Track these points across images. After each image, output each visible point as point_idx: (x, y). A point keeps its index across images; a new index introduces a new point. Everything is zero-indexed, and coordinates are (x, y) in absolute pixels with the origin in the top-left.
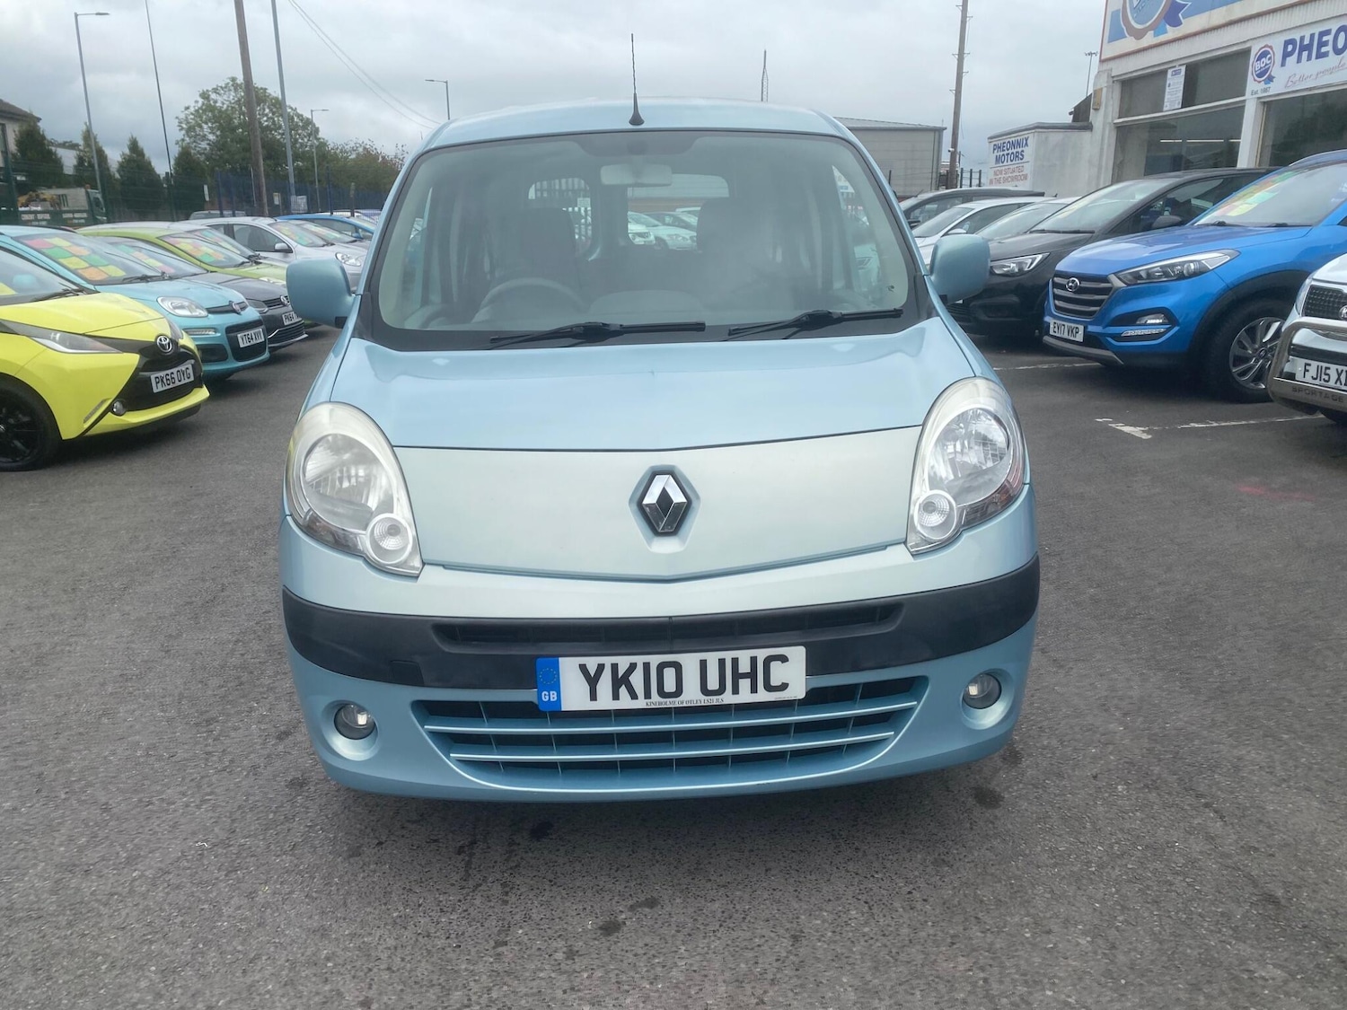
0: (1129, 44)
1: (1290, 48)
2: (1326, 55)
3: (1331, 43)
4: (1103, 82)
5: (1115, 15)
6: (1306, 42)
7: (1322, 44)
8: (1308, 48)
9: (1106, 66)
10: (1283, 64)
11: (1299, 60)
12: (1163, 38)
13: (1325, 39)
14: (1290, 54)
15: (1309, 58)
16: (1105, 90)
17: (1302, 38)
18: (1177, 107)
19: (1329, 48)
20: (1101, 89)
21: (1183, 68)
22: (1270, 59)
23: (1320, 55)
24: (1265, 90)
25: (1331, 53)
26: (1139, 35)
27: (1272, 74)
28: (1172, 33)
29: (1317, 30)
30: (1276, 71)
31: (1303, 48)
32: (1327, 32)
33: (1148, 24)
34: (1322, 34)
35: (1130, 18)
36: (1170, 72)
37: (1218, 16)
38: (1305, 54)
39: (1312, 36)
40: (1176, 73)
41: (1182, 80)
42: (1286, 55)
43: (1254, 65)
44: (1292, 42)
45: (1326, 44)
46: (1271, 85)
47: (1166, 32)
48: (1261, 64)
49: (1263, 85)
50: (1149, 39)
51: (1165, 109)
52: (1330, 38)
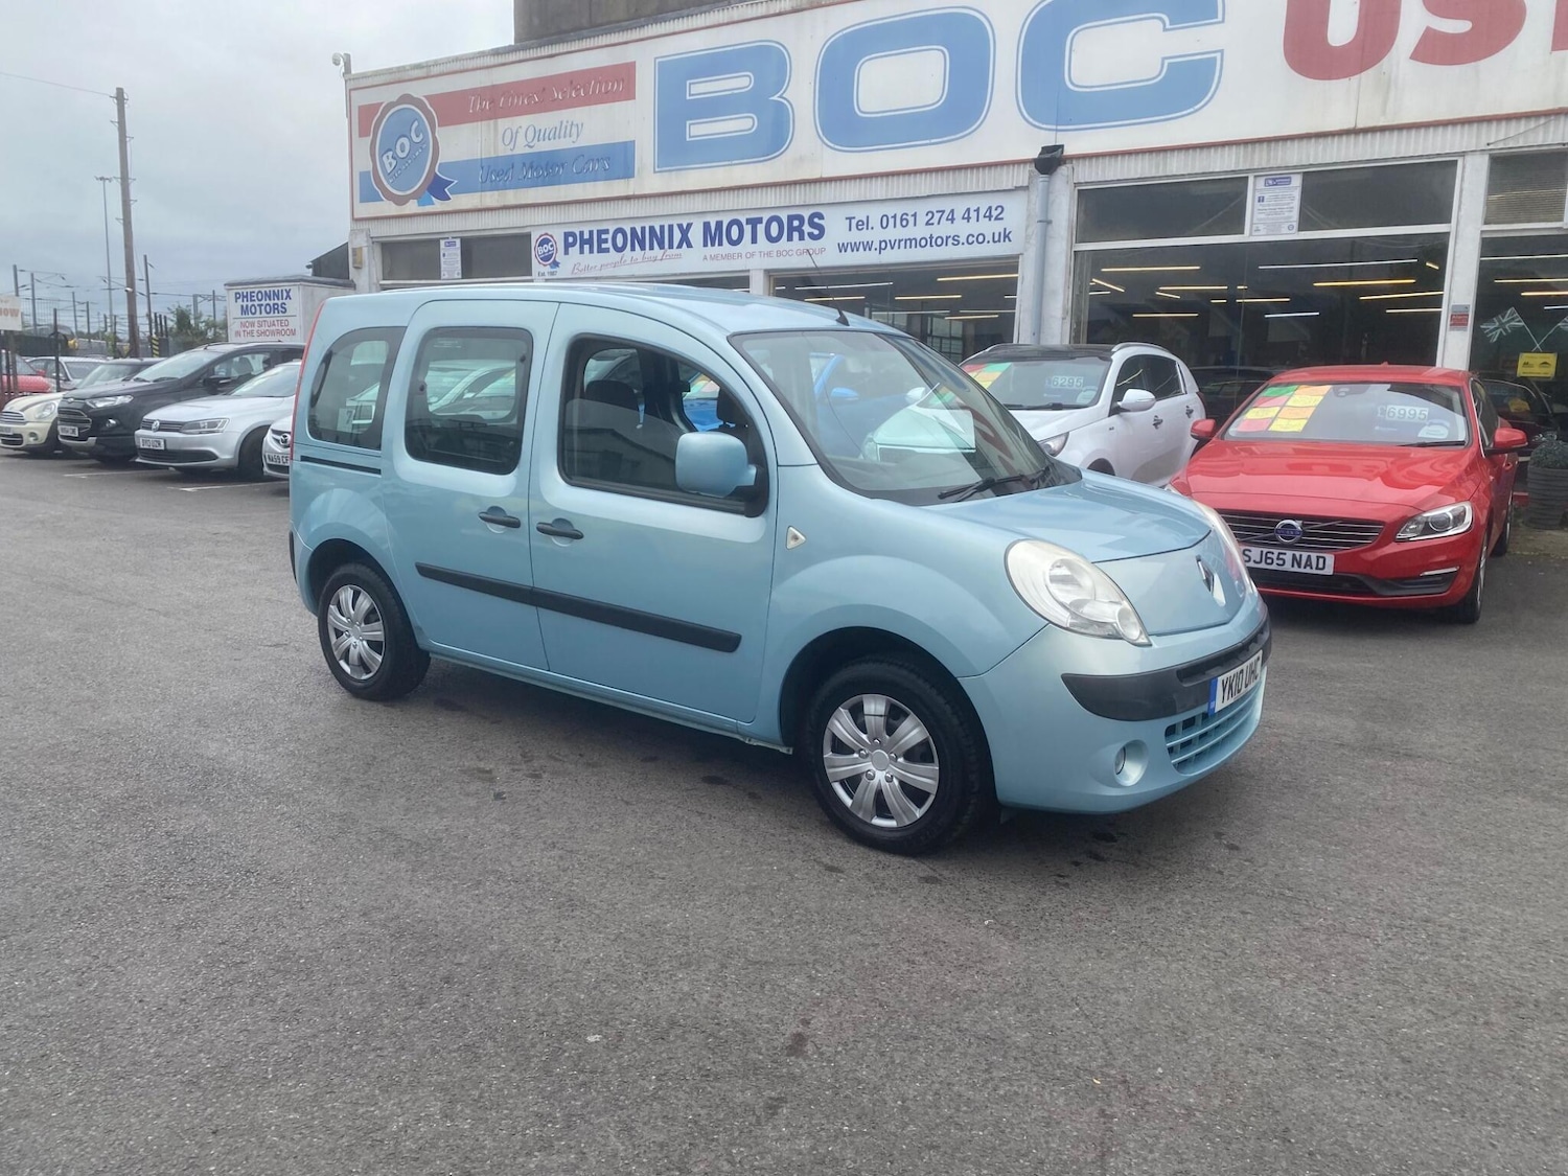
0: (387, 208)
1: (571, 239)
2: (607, 250)
3: (610, 241)
4: (361, 241)
5: (364, 176)
6: (586, 236)
7: (601, 241)
8: (590, 241)
9: (365, 226)
10: (566, 253)
11: (582, 252)
12: (428, 209)
13: (603, 236)
14: (573, 244)
15: (591, 251)
16: (365, 250)
17: (582, 233)
18: (456, 276)
19: (609, 245)
20: (361, 248)
21: (458, 242)
22: (552, 246)
23: (601, 250)
24: (552, 274)
25: (612, 249)
26: (400, 201)
27: (557, 260)
28: (438, 205)
29: (595, 228)
30: (560, 256)
31: (583, 242)
32: (606, 232)
33: (409, 192)
34: (600, 232)
35: (385, 183)
36: (442, 242)
37: (491, 199)
38: (587, 247)
39: (591, 233)
40: (450, 244)
41: (459, 252)
42: (567, 246)
43: (536, 252)
44: (573, 234)
45: (606, 241)
46: (557, 269)
47: (433, 204)
48: (541, 250)
49: (548, 269)
50: (412, 207)
51: (443, 277)
52: (609, 237)
